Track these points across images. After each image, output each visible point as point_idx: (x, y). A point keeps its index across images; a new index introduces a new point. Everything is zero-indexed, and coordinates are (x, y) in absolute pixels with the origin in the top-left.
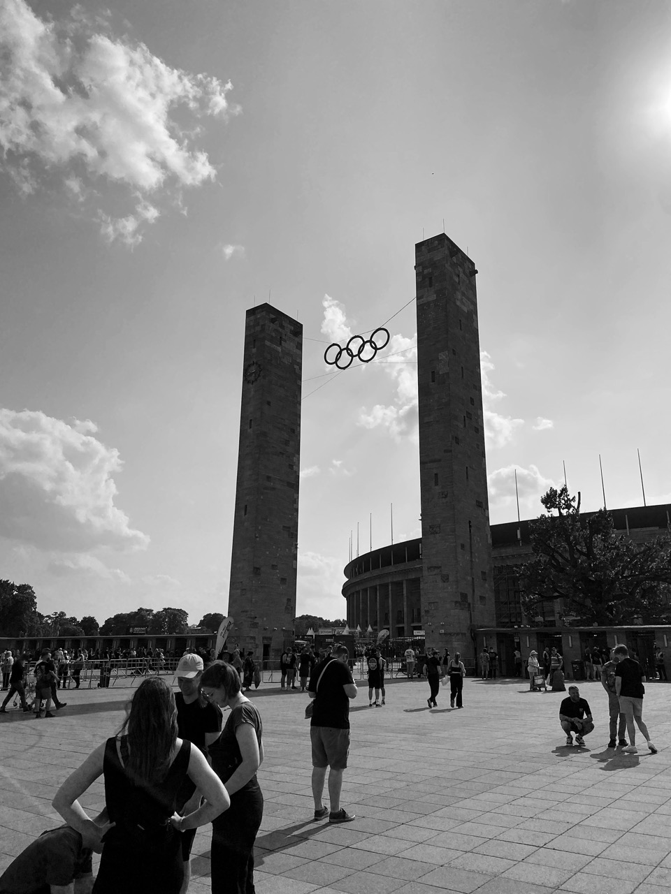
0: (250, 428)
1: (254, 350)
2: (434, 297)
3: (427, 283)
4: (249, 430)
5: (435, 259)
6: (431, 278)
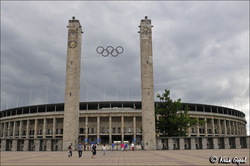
0: (72, 64)
1: (73, 36)
2: (148, 38)
3: (145, 33)
4: (71, 66)
5: (148, 27)
6: (146, 32)
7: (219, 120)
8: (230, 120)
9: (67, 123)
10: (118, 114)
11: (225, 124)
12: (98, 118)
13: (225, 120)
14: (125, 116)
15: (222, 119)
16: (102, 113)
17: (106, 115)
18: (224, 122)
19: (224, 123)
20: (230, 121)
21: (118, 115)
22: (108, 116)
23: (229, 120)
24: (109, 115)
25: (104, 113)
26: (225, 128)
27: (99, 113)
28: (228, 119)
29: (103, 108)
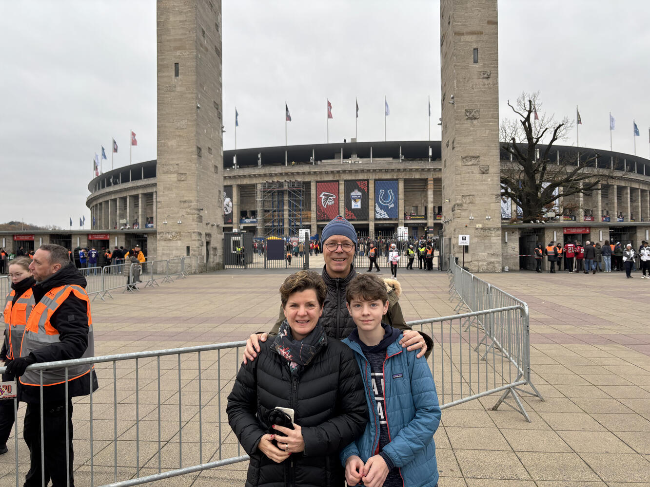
7: (615, 187)
8: (641, 188)
9: (169, 176)
10: (360, 175)
11: (627, 198)
12: (312, 184)
13: (629, 188)
14: (377, 178)
15: (623, 184)
16: (321, 173)
17: (330, 178)
18: (625, 192)
19: (627, 194)
20: (640, 191)
21: (361, 177)
22: (336, 178)
23: (638, 187)
24: (339, 176)
25: (327, 173)
26: (627, 207)
27: (315, 173)
28: (636, 186)
29: (323, 161)
